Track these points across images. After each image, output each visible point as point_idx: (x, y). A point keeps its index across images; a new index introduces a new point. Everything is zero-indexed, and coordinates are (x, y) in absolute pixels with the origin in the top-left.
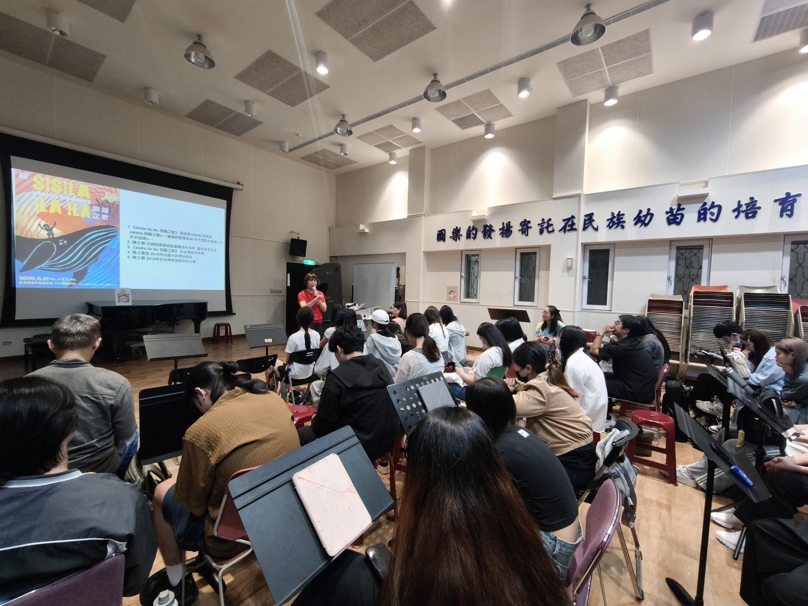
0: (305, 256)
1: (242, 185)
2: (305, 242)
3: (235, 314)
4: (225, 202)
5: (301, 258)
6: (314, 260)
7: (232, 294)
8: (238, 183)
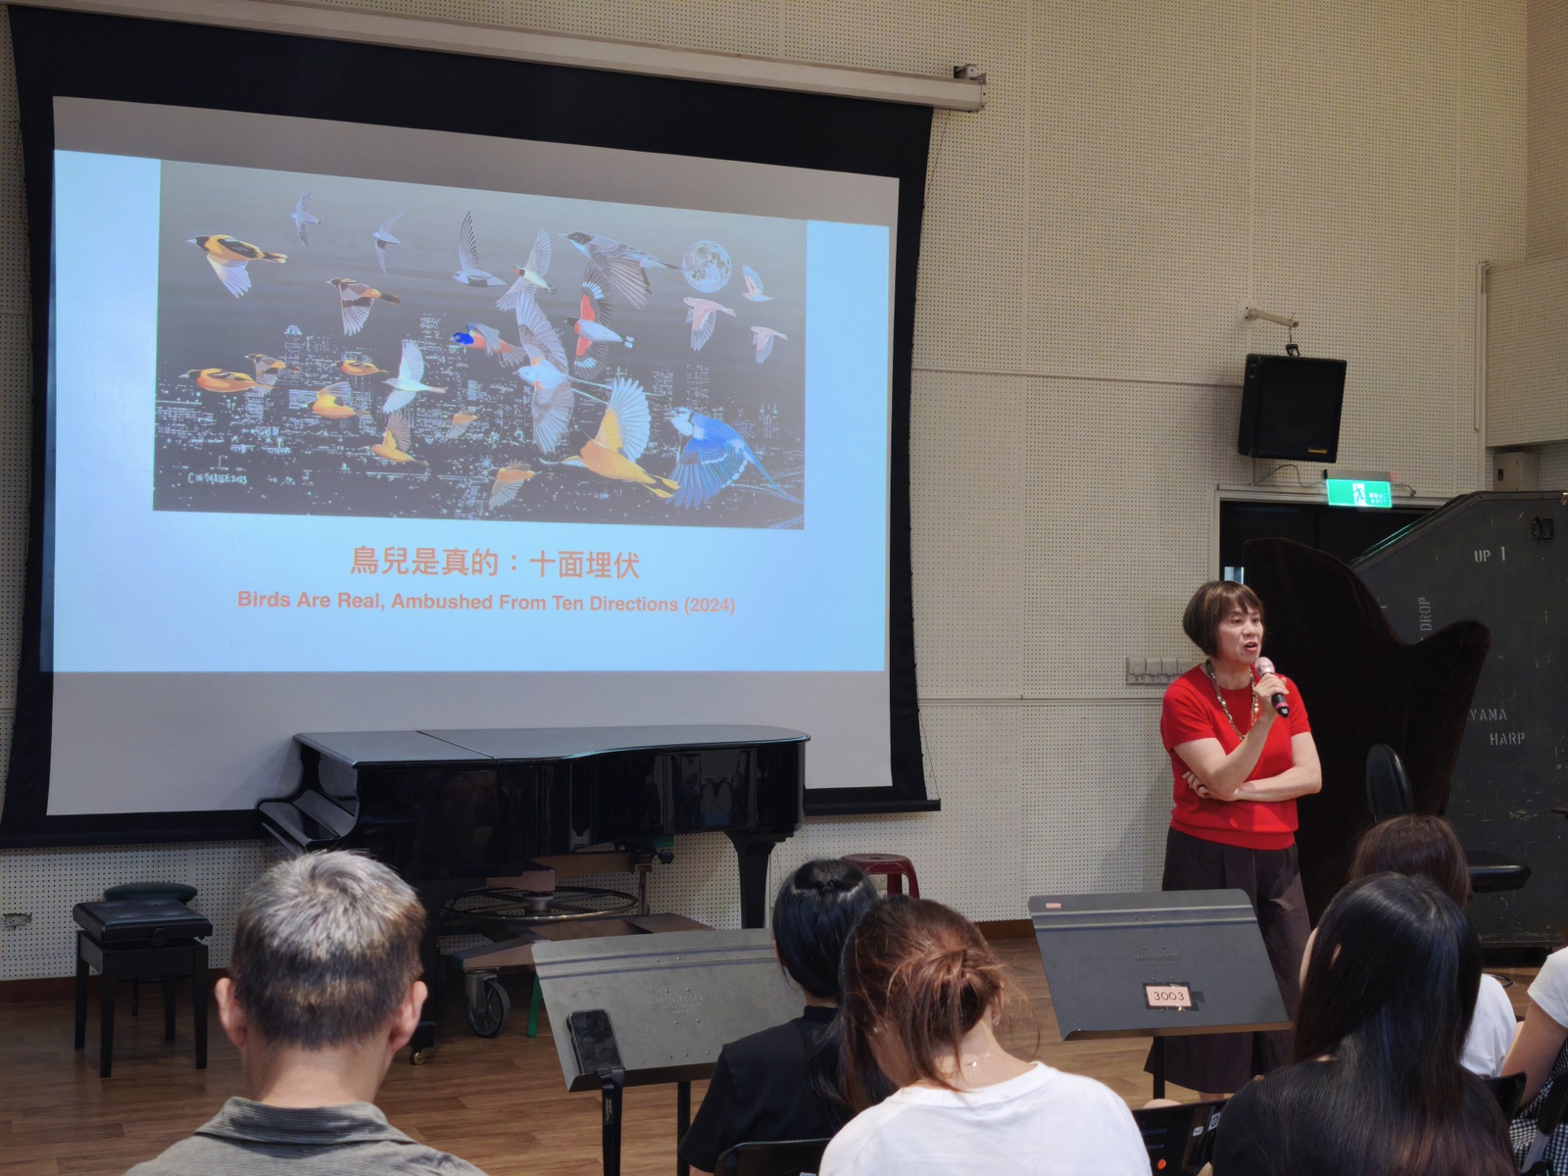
0: (1331, 457)
1: (981, 80)
2: (1332, 373)
3: (935, 806)
4: (886, 189)
5: (1309, 470)
6: (1383, 476)
7: (922, 692)
8: (959, 73)
